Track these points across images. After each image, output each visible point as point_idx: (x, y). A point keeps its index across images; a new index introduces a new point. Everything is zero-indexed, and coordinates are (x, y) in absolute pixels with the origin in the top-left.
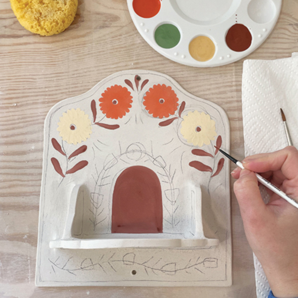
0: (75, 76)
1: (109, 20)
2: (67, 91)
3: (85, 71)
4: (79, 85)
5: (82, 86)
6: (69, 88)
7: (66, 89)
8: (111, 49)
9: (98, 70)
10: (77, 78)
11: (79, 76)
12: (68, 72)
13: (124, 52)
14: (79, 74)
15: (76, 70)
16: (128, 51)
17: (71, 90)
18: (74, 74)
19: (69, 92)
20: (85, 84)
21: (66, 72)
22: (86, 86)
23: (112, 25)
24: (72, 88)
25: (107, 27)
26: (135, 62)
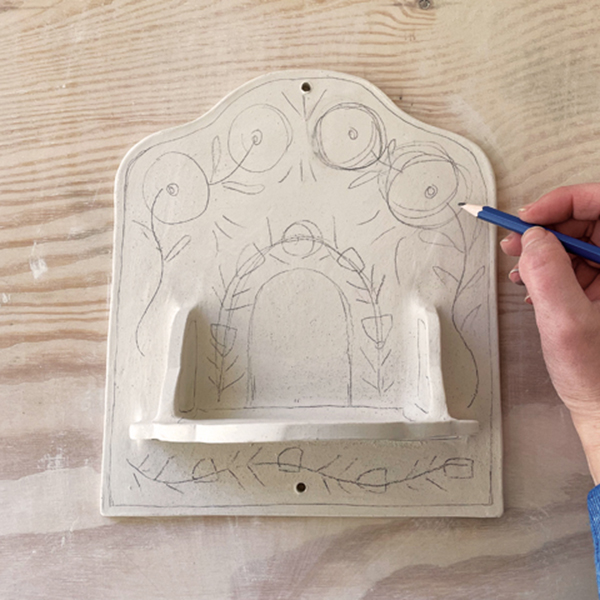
8: (21, 56)
13: (46, 61)
16: (56, 59)
25: (13, 8)
26: (70, 81)
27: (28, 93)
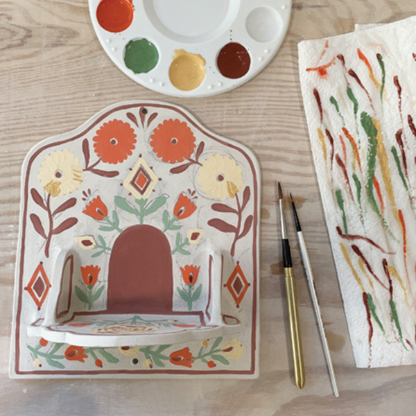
0: (18, 108)
1: (64, 36)
2: (6, 127)
3: (31, 102)
4: (23, 121)
5: (26, 123)
6: (9, 125)
8: (66, 75)
9: (48, 102)
10: (21, 112)
12: (9, 103)
13: (83, 79)
14: (22, 106)
15: (19, 101)
16: (88, 78)
17: (11, 127)
18: (15, 107)
19: (9, 129)
20: (30, 120)
21: (6, 104)
23: (68, 43)
24: (13, 124)
25: (61, 45)
26: (97, 92)
27: (71, 99)
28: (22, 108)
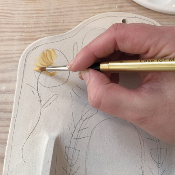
0: (57, 14)
2: (47, 29)
3: (67, 10)
4: (59, 24)
5: (62, 26)
6: (49, 27)
7: (46, 27)
9: (80, 10)
10: (58, 17)
11: (61, 15)
12: (49, 10)
14: (60, 12)
15: (58, 9)
17: (50, 29)
18: (55, 13)
19: (49, 30)
20: (66, 24)
21: (47, 10)
22: (67, 26)
24: (52, 26)
26: (120, 5)
28: (59, 14)
